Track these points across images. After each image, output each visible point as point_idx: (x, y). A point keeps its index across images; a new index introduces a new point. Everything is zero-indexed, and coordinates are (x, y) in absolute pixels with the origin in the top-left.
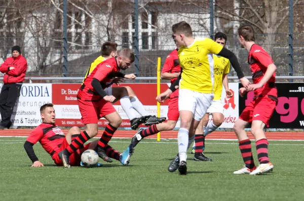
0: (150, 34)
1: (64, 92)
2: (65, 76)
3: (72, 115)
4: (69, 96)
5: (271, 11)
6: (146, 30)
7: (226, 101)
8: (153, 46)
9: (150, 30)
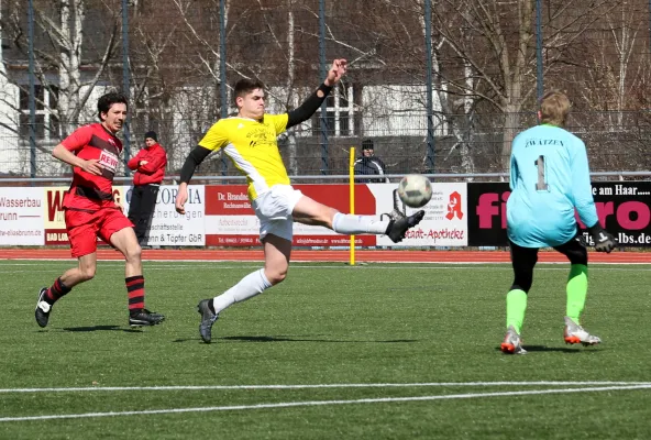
0: (351, 113)
1: (221, 197)
2: (223, 174)
3: (233, 230)
4: (228, 202)
5: (513, 81)
6: (346, 109)
7: (449, 209)
8: (356, 132)
9: (351, 109)
